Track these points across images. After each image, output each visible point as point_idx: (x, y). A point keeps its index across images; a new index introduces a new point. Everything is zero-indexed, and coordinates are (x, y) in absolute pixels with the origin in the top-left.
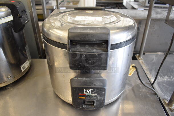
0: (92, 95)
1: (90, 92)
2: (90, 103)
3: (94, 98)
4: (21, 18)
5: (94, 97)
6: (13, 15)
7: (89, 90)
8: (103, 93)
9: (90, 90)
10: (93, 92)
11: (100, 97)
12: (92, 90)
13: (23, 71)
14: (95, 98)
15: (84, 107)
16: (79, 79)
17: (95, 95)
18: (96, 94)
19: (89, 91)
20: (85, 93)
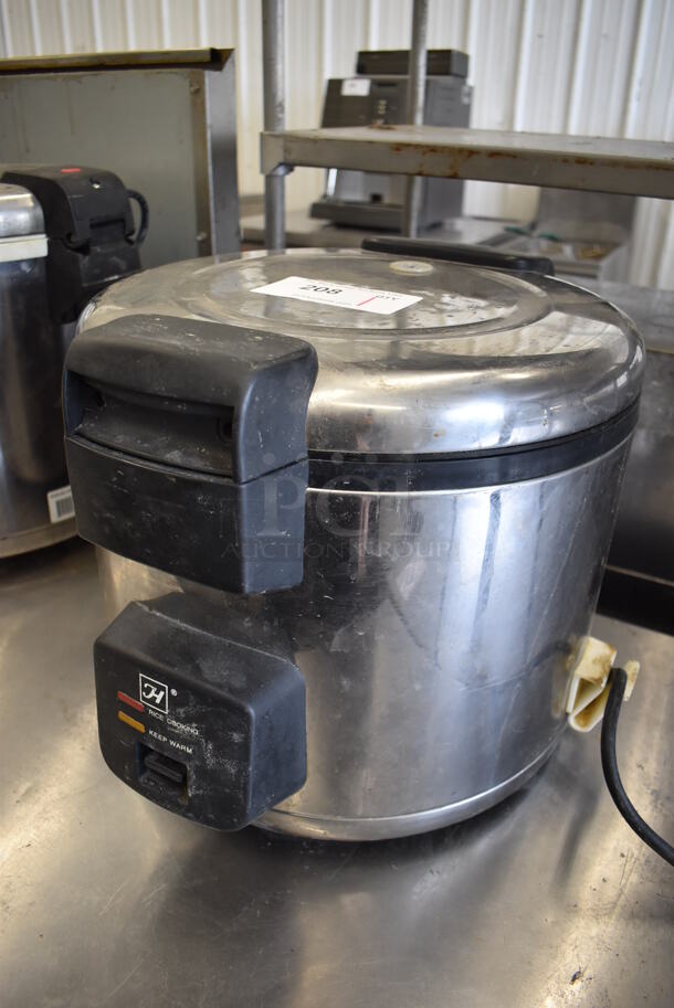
0: (174, 723)
1: (164, 699)
2: (167, 772)
3: (183, 747)
4: (80, 256)
5: (186, 742)
6: (48, 236)
7: (160, 689)
8: (237, 737)
9: (164, 689)
10: (181, 712)
11: (214, 754)
12: (173, 692)
13: (55, 518)
14: (189, 751)
16: (154, 612)
17: (190, 734)
18: (194, 731)
20: (144, 699)
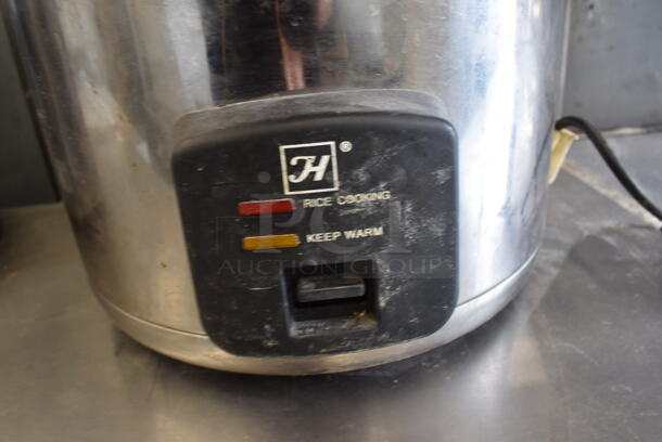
0: (351, 199)
1: (329, 167)
2: (341, 290)
3: (368, 231)
5: (370, 221)
7: (319, 153)
8: (441, 174)
9: (328, 150)
10: (361, 175)
11: (415, 220)
12: (346, 146)
14: (378, 232)
15: (294, 330)
17: (377, 204)
18: (382, 196)
19: (325, 159)
